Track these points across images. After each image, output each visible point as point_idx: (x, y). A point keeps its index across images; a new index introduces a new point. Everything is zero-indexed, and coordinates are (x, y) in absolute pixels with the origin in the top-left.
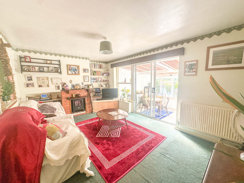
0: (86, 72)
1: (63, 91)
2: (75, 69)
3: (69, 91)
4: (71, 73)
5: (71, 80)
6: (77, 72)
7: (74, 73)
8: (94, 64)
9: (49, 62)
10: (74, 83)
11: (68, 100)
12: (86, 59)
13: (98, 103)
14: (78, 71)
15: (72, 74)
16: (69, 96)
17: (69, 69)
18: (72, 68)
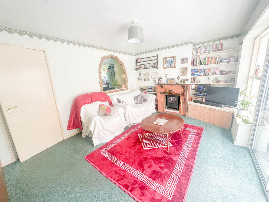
0: (185, 63)
1: (159, 86)
2: (171, 61)
3: (163, 86)
4: (167, 66)
5: (166, 75)
6: (173, 65)
7: (169, 66)
8: (205, 47)
9: (149, 59)
10: (169, 77)
11: (162, 95)
12: (186, 44)
13: (196, 106)
14: (174, 63)
15: (168, 68)
16: (163, 90)
17: (165, 62)
18: (168, 61)
